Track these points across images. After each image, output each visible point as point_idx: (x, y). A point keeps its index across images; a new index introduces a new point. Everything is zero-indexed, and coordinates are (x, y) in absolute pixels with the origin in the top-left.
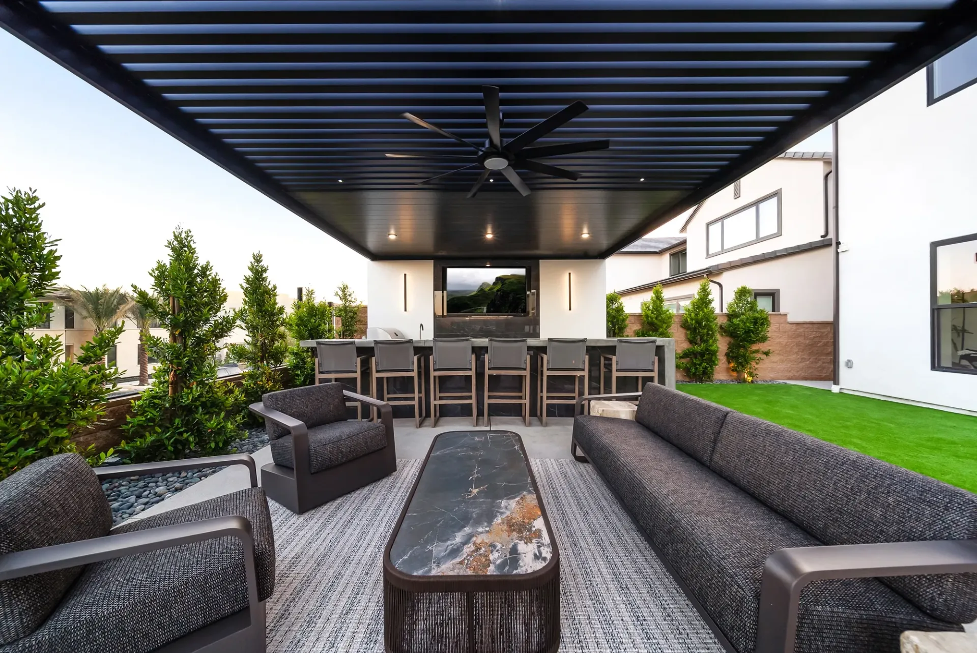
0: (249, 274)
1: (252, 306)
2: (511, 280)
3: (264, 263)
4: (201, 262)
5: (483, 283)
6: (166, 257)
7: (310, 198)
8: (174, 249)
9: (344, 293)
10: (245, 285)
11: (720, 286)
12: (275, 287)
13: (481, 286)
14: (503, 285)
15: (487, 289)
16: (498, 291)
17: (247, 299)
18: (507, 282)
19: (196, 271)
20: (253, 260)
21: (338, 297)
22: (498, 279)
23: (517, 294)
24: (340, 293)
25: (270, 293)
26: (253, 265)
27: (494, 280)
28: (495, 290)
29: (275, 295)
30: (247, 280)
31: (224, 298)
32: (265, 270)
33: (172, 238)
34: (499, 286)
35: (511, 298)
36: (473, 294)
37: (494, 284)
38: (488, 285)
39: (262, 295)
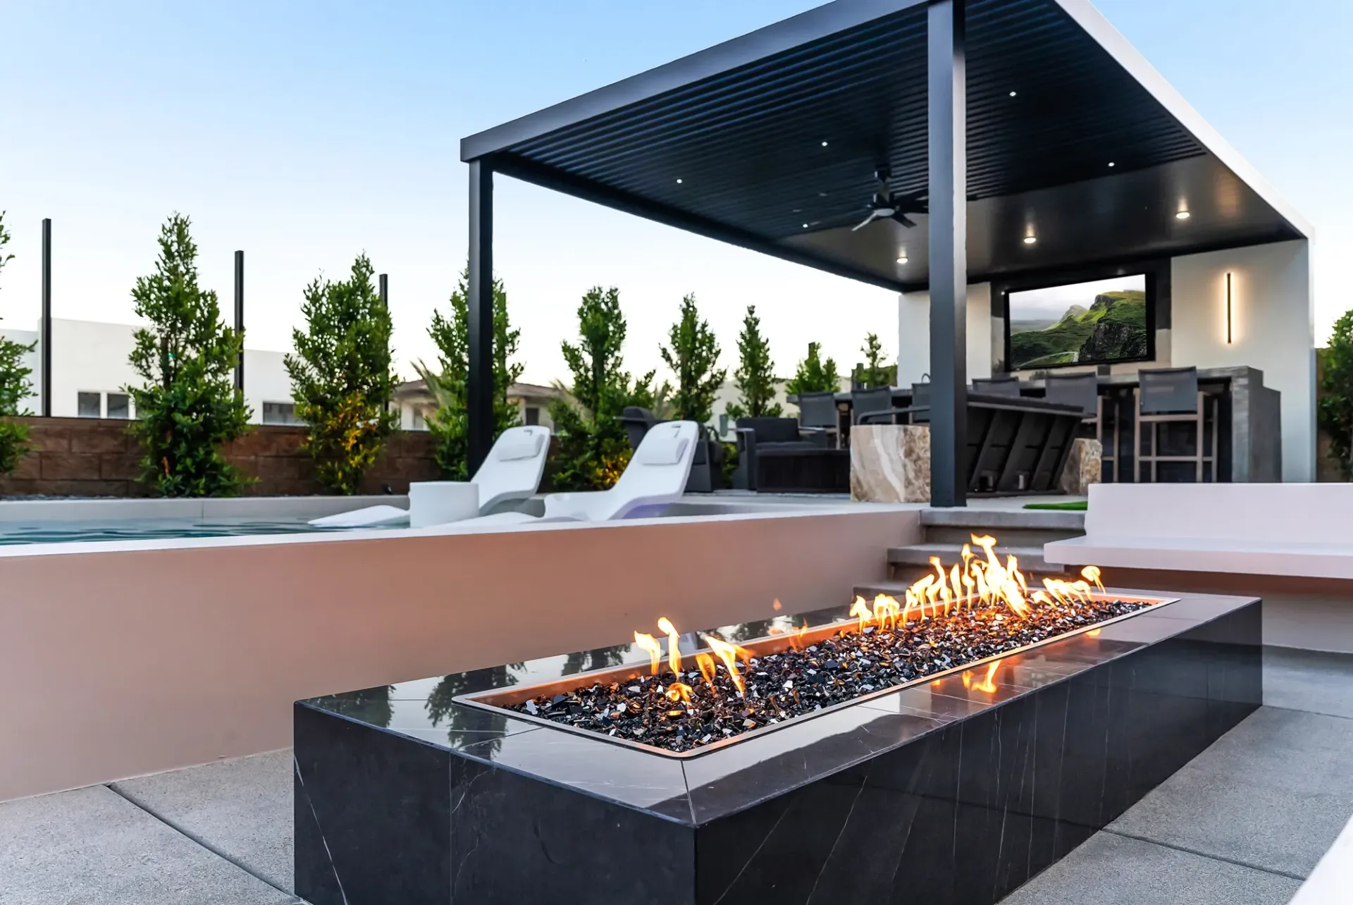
0: (743, 328)
1: (746, 361)
2: (1122, 302)
3: (758, 316)
4: (705, 321)
5: (1072, 308)
6: (678, 318)
8: (683, 311)
10: (739, 340)
13: (1068, 313)
14: (1109, 310)
15: (1079, 318)
16: (1100, 321)
17: (740, 355)
18: (1115, 304)
19: (698, 328)
20: (747, 314)
22: (1100, 299)
23: (1135, 328)
26: (747, 318)
27: (1093, 302)
28: (1095, 320)
30: (741, 334)
32: (760, 323)
34: (1102, 313)
35: (1124, 335)
36: (1052, 327)
37: (1094, 308)
38: (1082, 310)
39: (755, 348)
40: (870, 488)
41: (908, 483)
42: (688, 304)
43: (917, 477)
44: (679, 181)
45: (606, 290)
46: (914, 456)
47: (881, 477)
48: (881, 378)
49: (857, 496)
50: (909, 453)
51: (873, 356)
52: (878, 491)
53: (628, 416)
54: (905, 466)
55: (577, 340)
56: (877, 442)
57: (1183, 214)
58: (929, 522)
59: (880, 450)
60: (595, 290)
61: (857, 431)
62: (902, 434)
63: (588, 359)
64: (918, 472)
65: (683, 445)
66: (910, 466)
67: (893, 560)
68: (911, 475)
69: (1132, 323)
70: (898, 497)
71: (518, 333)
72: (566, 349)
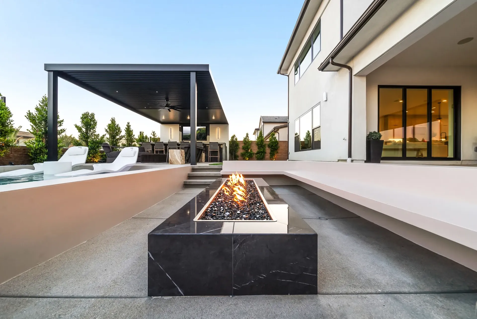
0: (127, 127)
1: (127, 134)
2: (202, 130)
3: (130, 124)
4: (117, 124)
6: (110, 122)
7: (144, 111)
8: (111, 121)
9: (154, 134)
10: (125, 129)
11: (279, 133)
12: (133, 130)
16: (198, 133)
17: (126, 133)
18: (201, 130)
19: (116, 126)
20: (127, 124)
21: (152, 135)
22: (198, 129)
24: (153, 134)
25: (132, 131)
26: (127, 125)
29: (133, 132)
30: (126, 128)
31: (121, 132)
32: (130, 126)
33: (111, 119)
35: (203, 136)
39: (129, 132)
40: (173, 162)
41: (181, 161)
42: (113, 120)
43: (183, 159)
44: (117, 92)
45: (90, 113)
46: (182, 156)
47: (176, 159)
48: (156, 140)
49: (170, 163)
50: (181, 155)
51: (154, 135)
52: (175, 162)
53: (104, 145)
54: (181, 157)
55: (80, 124)
56: (175, 153)
57: (214, 118)
58: (193, 168)
59: (176, 155)
60: (87, 113)
61: (170, 151)
62: (180, 151)
63: (84, 130)
64: (183, 158)
65: (135, 152)
66: (182, 157)
67: (189, 176)
68: (182, 159)
69: (204, 133)
70: (179, 163)
71: (62, 121)
72: (76, 126)
